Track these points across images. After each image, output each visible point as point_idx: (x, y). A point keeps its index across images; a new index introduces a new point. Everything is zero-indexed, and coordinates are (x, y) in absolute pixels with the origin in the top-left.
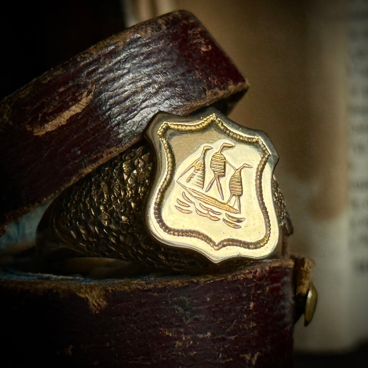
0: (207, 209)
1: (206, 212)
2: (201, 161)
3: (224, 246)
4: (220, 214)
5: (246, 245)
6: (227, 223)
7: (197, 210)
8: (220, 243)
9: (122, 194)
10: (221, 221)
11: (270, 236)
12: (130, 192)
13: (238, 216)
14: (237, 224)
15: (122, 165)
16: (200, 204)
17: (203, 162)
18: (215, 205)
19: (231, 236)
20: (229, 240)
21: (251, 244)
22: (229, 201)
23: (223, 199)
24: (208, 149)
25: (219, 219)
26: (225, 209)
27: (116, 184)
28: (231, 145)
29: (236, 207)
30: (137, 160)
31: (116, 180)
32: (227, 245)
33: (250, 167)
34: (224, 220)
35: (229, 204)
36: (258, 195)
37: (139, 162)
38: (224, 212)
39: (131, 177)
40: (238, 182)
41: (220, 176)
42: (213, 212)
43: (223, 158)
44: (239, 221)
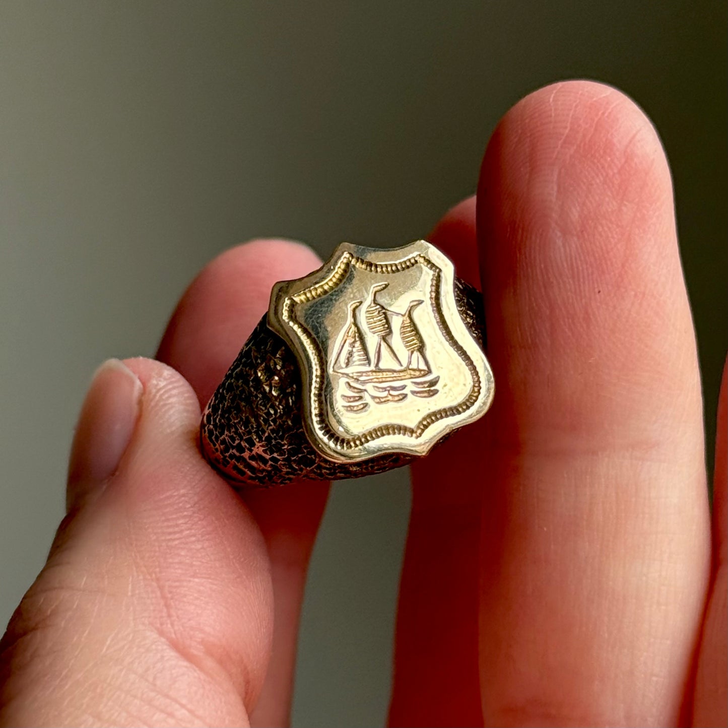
0: (385, 389)
1: (386, 394)
2: (353, 328)
3: (426, 427)
4: (404, 387)
5: (454, 411)
6: (419, 395)
7: (374, 398)
8: (418, 427)
9: (272, 412)
10: (410, 396)
11: (480, 382)
12: (281, 407)
13: (429, 378)
14: (432, 388)
15: (256, 373)
16: (374, 387)
17: (356, 328)
18: (395, 379)
19: (429, 409)
20: (429, 416)
21: (460, 405)
22: (410, 363)
23: (401, 365)
24: (357, 307)
25: (405, 396)
26: (409, 376)
27: (258, 402)
28: (384, 286)
29: (423, 366)
30: (272, 361)
31: (257, 397)
32: (429, 424)
33: (420, 302)
34: (413, 393)
35: (411, 367)
36: (444, 334)
37: (275, 364)
38: (408, 382)
39: (275, 387)
40: (412, 331)
41: (386, 335)
42: (394, 389)
43: (380, 309)
44: (433, 383)
